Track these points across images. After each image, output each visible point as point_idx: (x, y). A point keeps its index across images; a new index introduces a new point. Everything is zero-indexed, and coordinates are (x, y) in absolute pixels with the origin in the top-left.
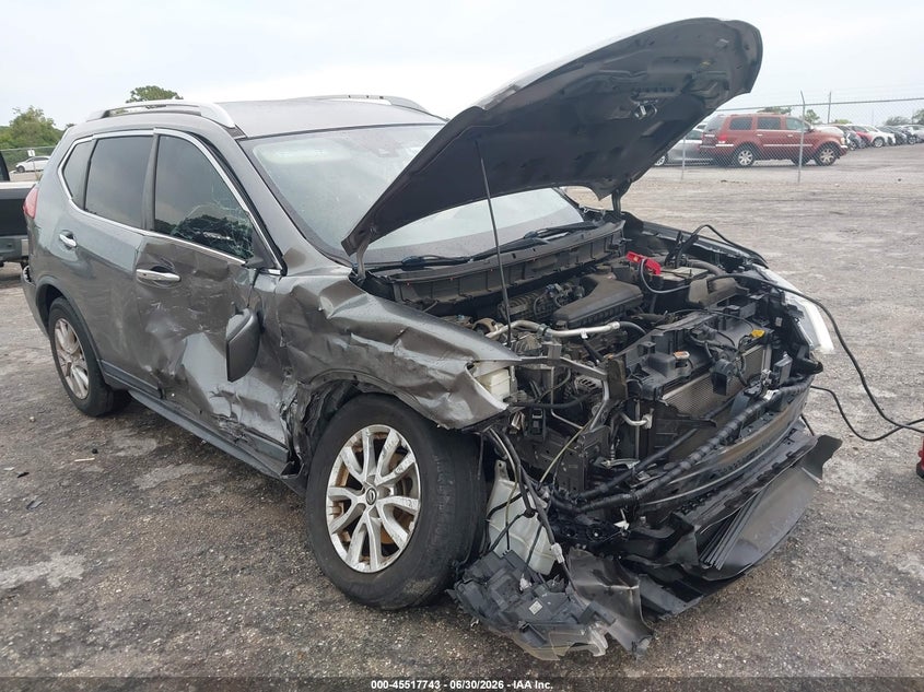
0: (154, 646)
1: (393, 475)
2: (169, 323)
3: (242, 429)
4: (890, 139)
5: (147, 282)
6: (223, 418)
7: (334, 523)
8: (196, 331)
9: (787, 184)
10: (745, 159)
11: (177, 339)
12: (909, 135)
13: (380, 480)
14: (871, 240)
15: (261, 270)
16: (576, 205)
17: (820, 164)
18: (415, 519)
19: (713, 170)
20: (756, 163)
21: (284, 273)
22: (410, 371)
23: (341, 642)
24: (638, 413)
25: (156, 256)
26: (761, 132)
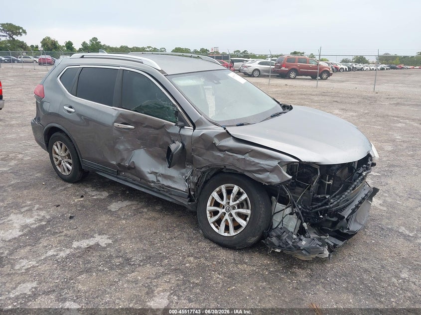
0: (158, 264)
1: (238, 202)
2: (126, 145)
3: (163, 186)
4: (346, 69)
5: (118, 129)
6: (153, 182)
7: (211, 220)
8: (139, 148)
9: (312, 87)
10: (292, 75)
11: (130, 151)
12: (353, 67)
13: (232, 203)
14: (351, 113)
15: (182, 127)
16: (278, 103)
17: (322, 79)
18: (249, 216)
19: (280, 79)
20: (297, 77)
21: (194, 129)
22: (252, 165)
23: (226, 260)
24: (327, 179)
25: (123, 118)
26: (299, 64)
